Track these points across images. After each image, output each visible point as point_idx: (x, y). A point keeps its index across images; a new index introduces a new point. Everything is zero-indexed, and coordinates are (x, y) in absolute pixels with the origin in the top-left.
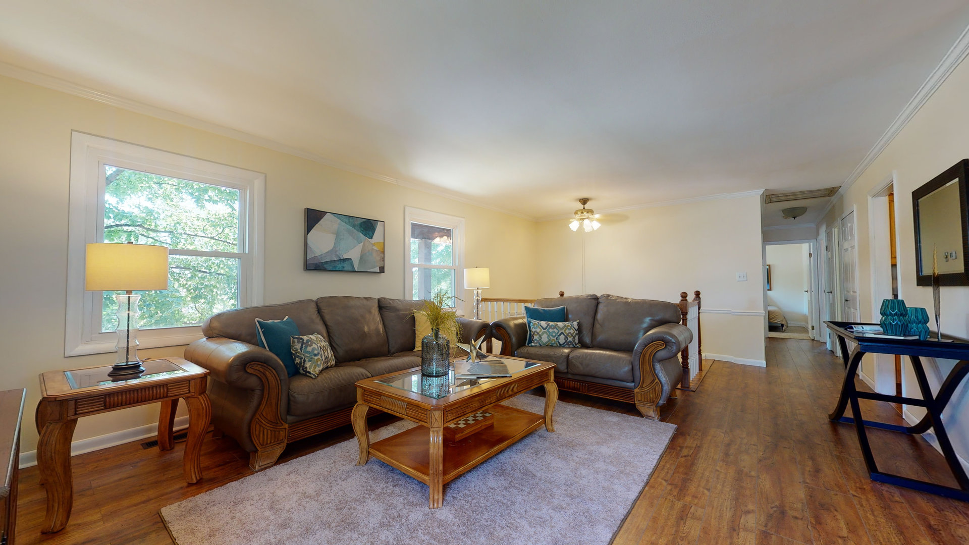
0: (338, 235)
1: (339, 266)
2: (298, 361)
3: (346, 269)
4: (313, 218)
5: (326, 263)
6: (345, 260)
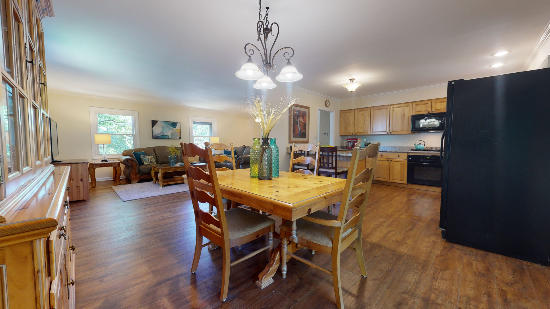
0: (163, 128)
1: (164, 137)
2: (142, 161)
3: (166, 138)
4: (154, 123)
5: (159, 136)
6: (166, 135)
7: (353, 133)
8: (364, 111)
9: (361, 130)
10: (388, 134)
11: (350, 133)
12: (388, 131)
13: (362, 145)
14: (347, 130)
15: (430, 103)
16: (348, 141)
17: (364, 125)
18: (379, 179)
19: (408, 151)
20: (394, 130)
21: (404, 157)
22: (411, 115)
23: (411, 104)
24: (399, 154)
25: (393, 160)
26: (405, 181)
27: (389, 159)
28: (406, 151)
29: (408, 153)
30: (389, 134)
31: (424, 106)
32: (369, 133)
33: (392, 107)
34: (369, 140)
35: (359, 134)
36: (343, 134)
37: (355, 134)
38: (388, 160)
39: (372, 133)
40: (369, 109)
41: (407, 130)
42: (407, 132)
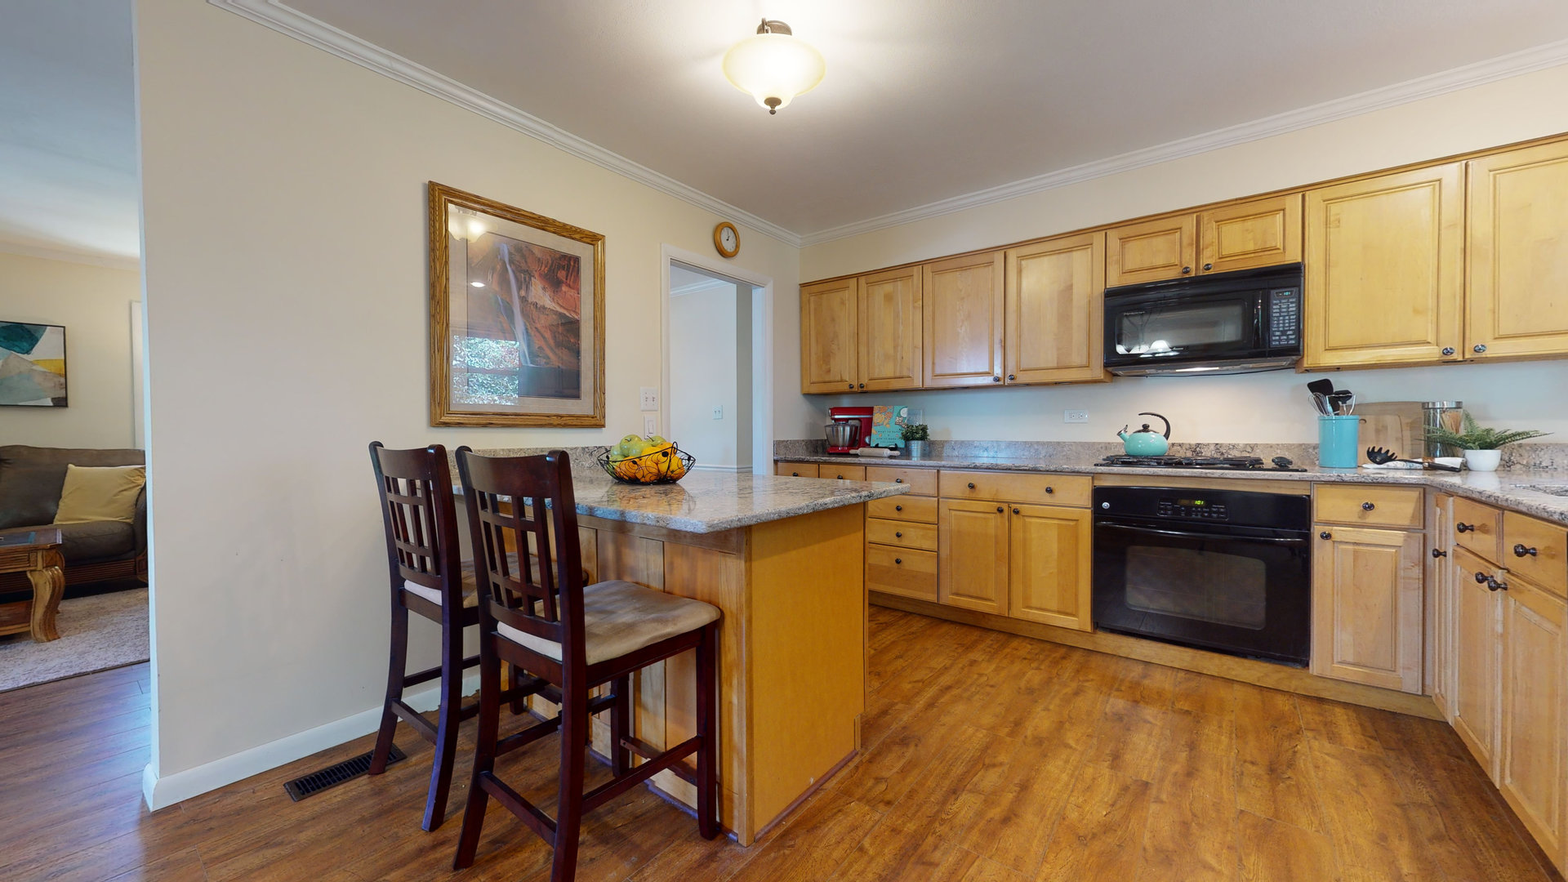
7: (855, 383)
8: (895, 280)
9: (881, 370)
10: (998, 386)
11: (842, 381)
12: (998, 371)
13: (893, 435)
14: (829, 371)
15: (1189, 224)
16: (836, 420)
17: (895, 347)
18: (965, 603)
19: (1091, 468)
20: (1024, 365)
21: (1077, 497)
22: (1100, 289)
23: (1099, 238)
24: (1050, 481)
25: (1023, 508)
26: (1082, 620)
27: (1005, 507)
28: (1083, 467)
29: (1094, 476)
30: (1006, 384)
31: (1160, 242)
32: (918, 384)
33: (1013, 255)
34: (924, 415)
35: (883, 386)
36: (814, 389)
37: (862, 386)
38: (1000, 511)
39: (929, 383)
40: (916, 270)
41: (1084, 362)
42: (1086, 375)
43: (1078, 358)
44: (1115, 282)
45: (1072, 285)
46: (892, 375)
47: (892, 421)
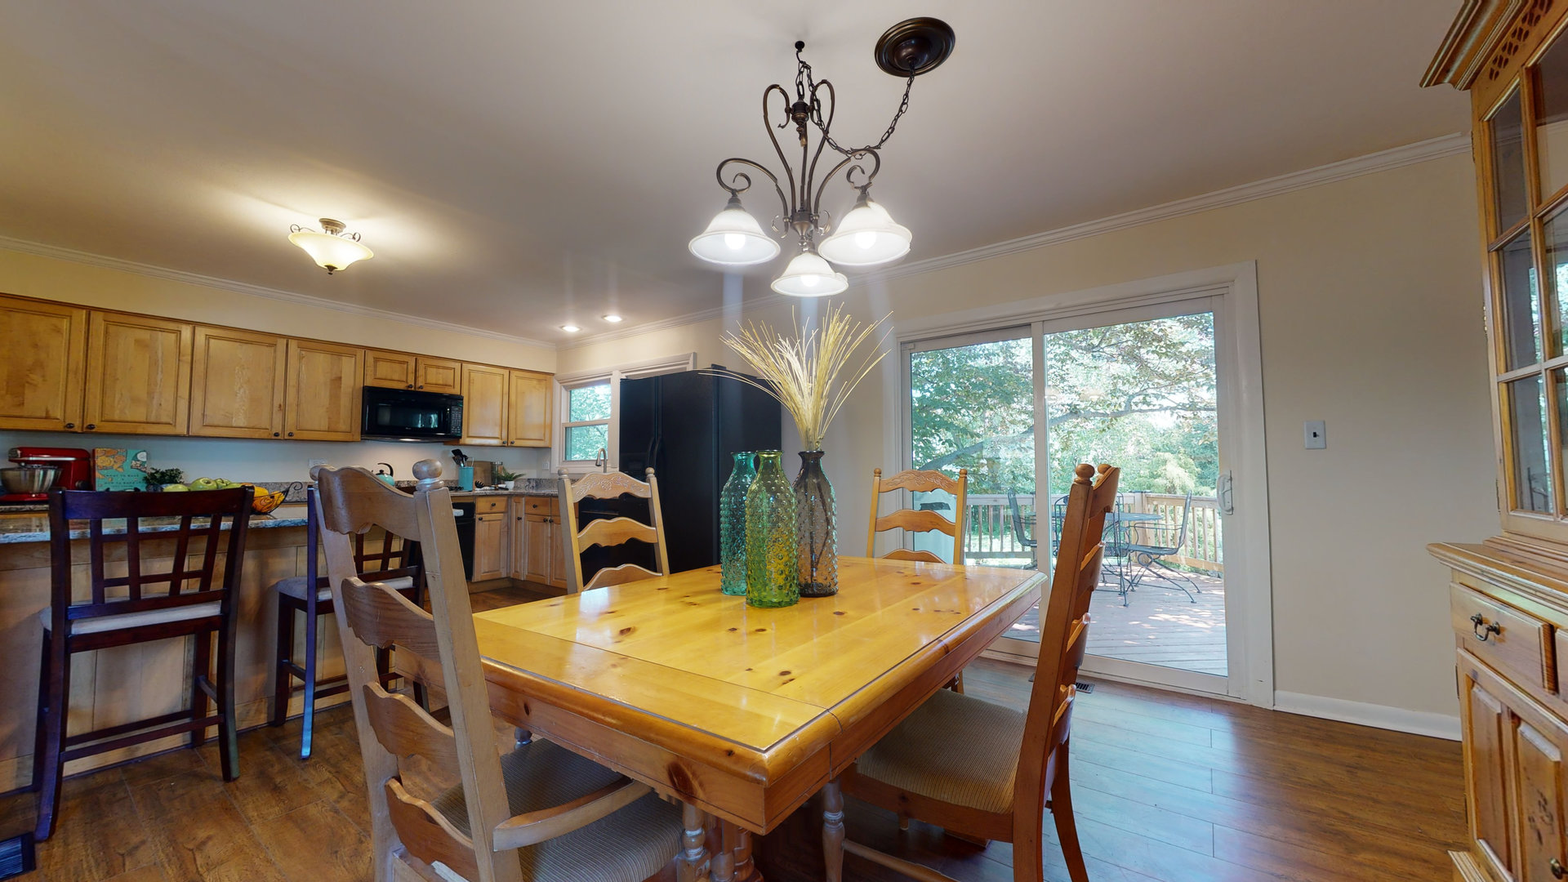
8: (153, 329)
11: (48, 417)
12: (276, 428)
14: (21, 405)
15: (411, 362)
16: (27, 462)
17: (150, 393)
20: (301, 427)
22: (360, 385)
23: (361, 353)
33: (294, 344)
34: (171, 460)
35: (126, 429)
37: (91, 427)
39: (193, 431)
41: (348, 429)
42: (348, 437)
43: (343, 426)
44: (369, 382)
45: (340, 378)
46: (144, 420)
47: (126, 466)
